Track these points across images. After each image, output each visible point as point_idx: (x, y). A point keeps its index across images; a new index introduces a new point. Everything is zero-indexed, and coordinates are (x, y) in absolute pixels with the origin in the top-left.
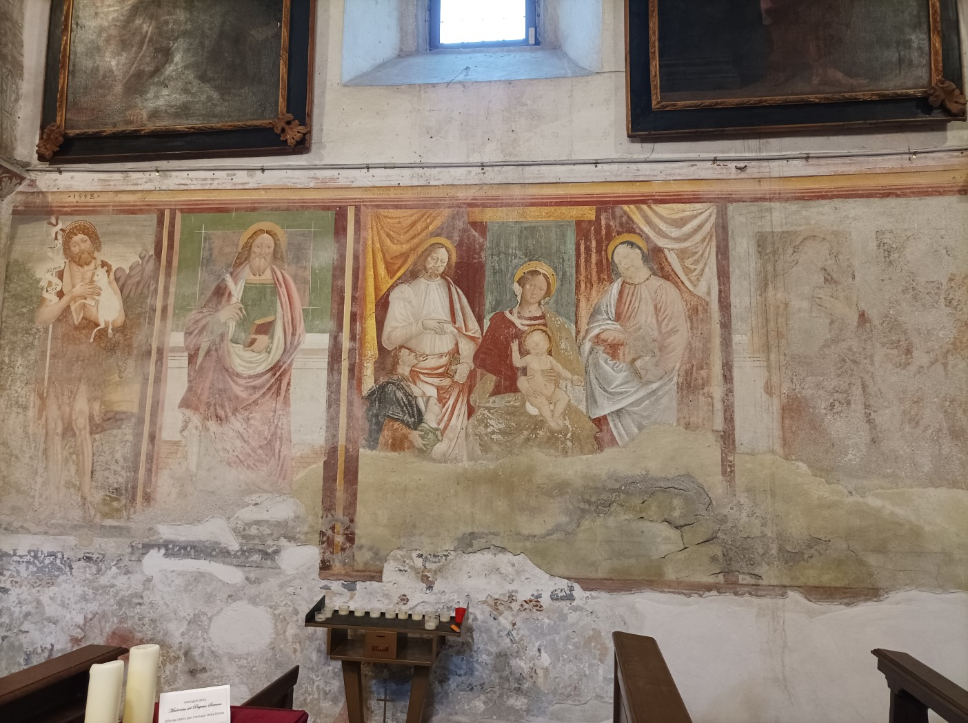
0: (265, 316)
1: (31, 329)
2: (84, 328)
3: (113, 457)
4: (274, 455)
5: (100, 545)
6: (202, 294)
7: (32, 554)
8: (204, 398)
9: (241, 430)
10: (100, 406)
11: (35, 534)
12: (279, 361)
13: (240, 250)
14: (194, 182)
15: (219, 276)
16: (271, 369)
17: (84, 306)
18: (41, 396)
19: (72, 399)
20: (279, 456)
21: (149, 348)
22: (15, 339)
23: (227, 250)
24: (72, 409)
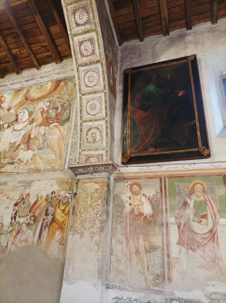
0: (204, 212)
1: (122, 216)
2: (139, 216)
3: (155, 262)
4: (216, 264)
5: (154, 298)
6: (179, 204)
7: (129, 299)
8: (186, 241)
9: (202, 254)
10: (148, 243)
11: (129, 291)
12: (212, 229)
13: (190, 189)
14: (171, 168)
15: (184, 198)
16: (210, 231)
17: (138, 208)
18: (127, 239)
19: (138, 240)
20: (219, 266)
21: (162, 223)
22: (117, 219)
23: (185, 190)
24: (138, 244)
